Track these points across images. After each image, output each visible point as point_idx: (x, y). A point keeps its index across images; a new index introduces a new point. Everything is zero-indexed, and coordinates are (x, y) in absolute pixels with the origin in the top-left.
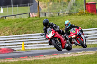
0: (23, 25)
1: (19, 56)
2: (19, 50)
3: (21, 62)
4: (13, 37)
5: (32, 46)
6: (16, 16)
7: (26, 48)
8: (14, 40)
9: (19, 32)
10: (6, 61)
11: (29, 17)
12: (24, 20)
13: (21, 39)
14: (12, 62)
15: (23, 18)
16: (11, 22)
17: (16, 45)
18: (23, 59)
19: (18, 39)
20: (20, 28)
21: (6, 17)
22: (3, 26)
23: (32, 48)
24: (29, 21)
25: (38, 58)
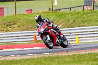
0: (77, 18)
1: (73, 50)
2: (73, 43)
3: (75, 55)
4: (68, 30)
5: (86, 40)
6: (70, 8)
7: (80, 42)
8: (69, 33)
9: (73, 24)
10: (59, 55)
11: (84, 10)
12: (78, 13)
13: (76, 32)
14: (65, 56)
15: (77, 11)
16: (65, 15)
17: (71, 38)
18: (77, 53)
19: (72, 33)
20: (74, 21)
21: (60, 10)
22: (57, 19)
23: (87, 41)
24: (84, 14)
25: (92, 52)
